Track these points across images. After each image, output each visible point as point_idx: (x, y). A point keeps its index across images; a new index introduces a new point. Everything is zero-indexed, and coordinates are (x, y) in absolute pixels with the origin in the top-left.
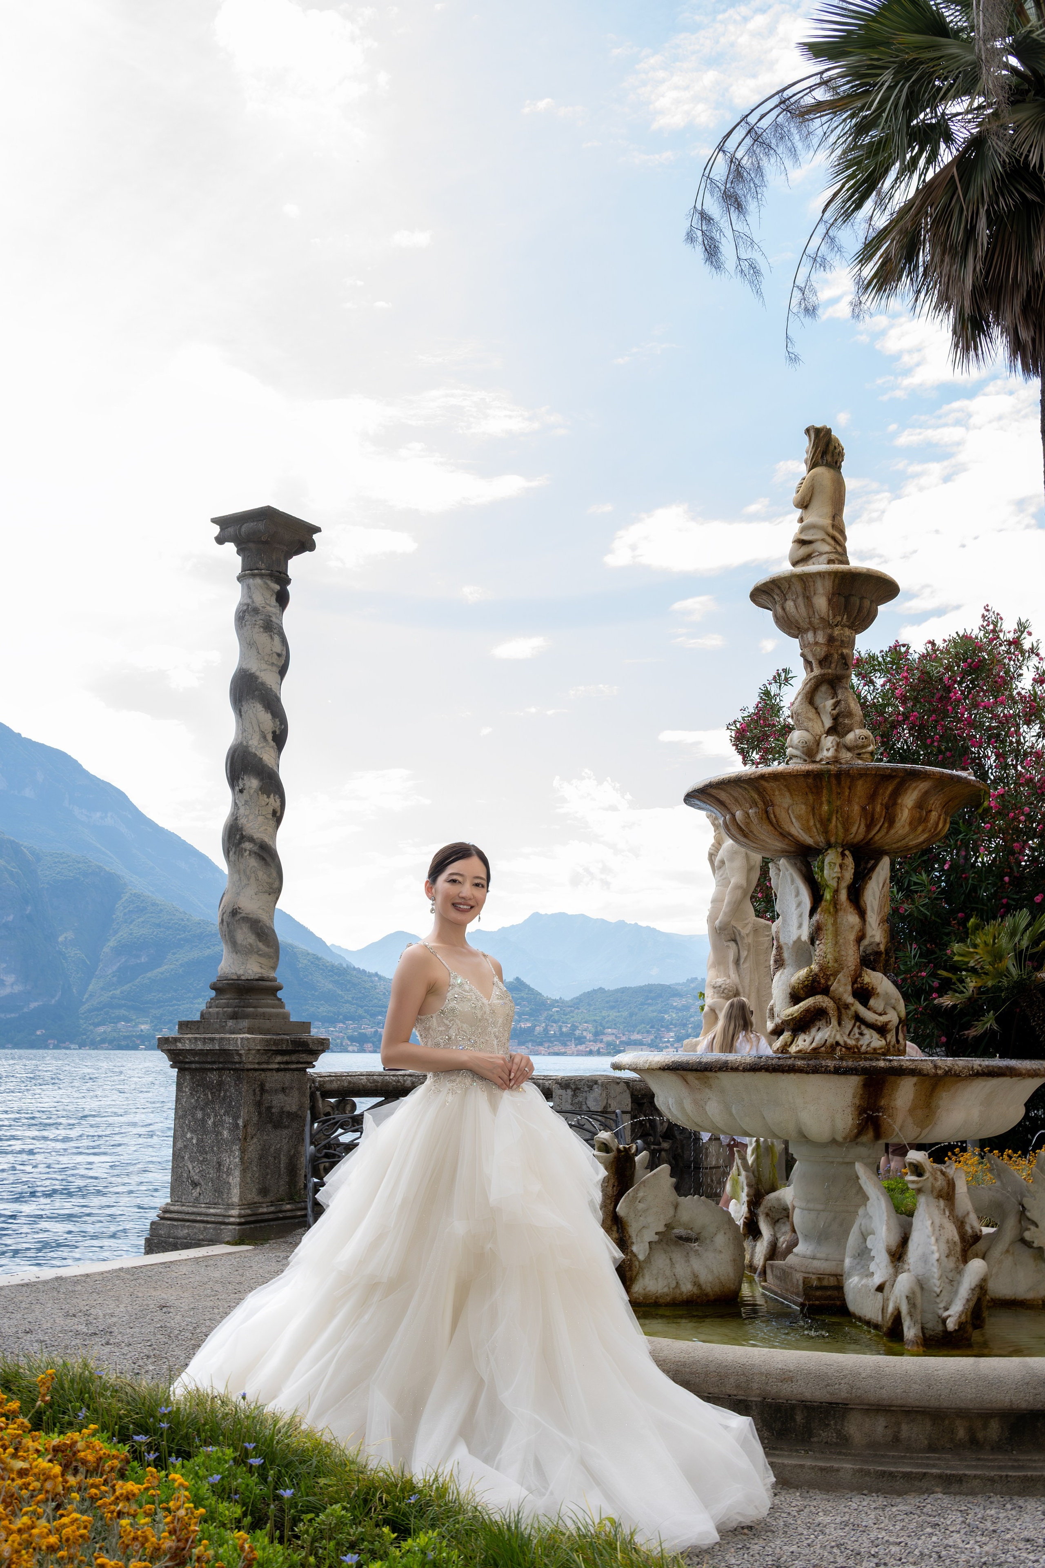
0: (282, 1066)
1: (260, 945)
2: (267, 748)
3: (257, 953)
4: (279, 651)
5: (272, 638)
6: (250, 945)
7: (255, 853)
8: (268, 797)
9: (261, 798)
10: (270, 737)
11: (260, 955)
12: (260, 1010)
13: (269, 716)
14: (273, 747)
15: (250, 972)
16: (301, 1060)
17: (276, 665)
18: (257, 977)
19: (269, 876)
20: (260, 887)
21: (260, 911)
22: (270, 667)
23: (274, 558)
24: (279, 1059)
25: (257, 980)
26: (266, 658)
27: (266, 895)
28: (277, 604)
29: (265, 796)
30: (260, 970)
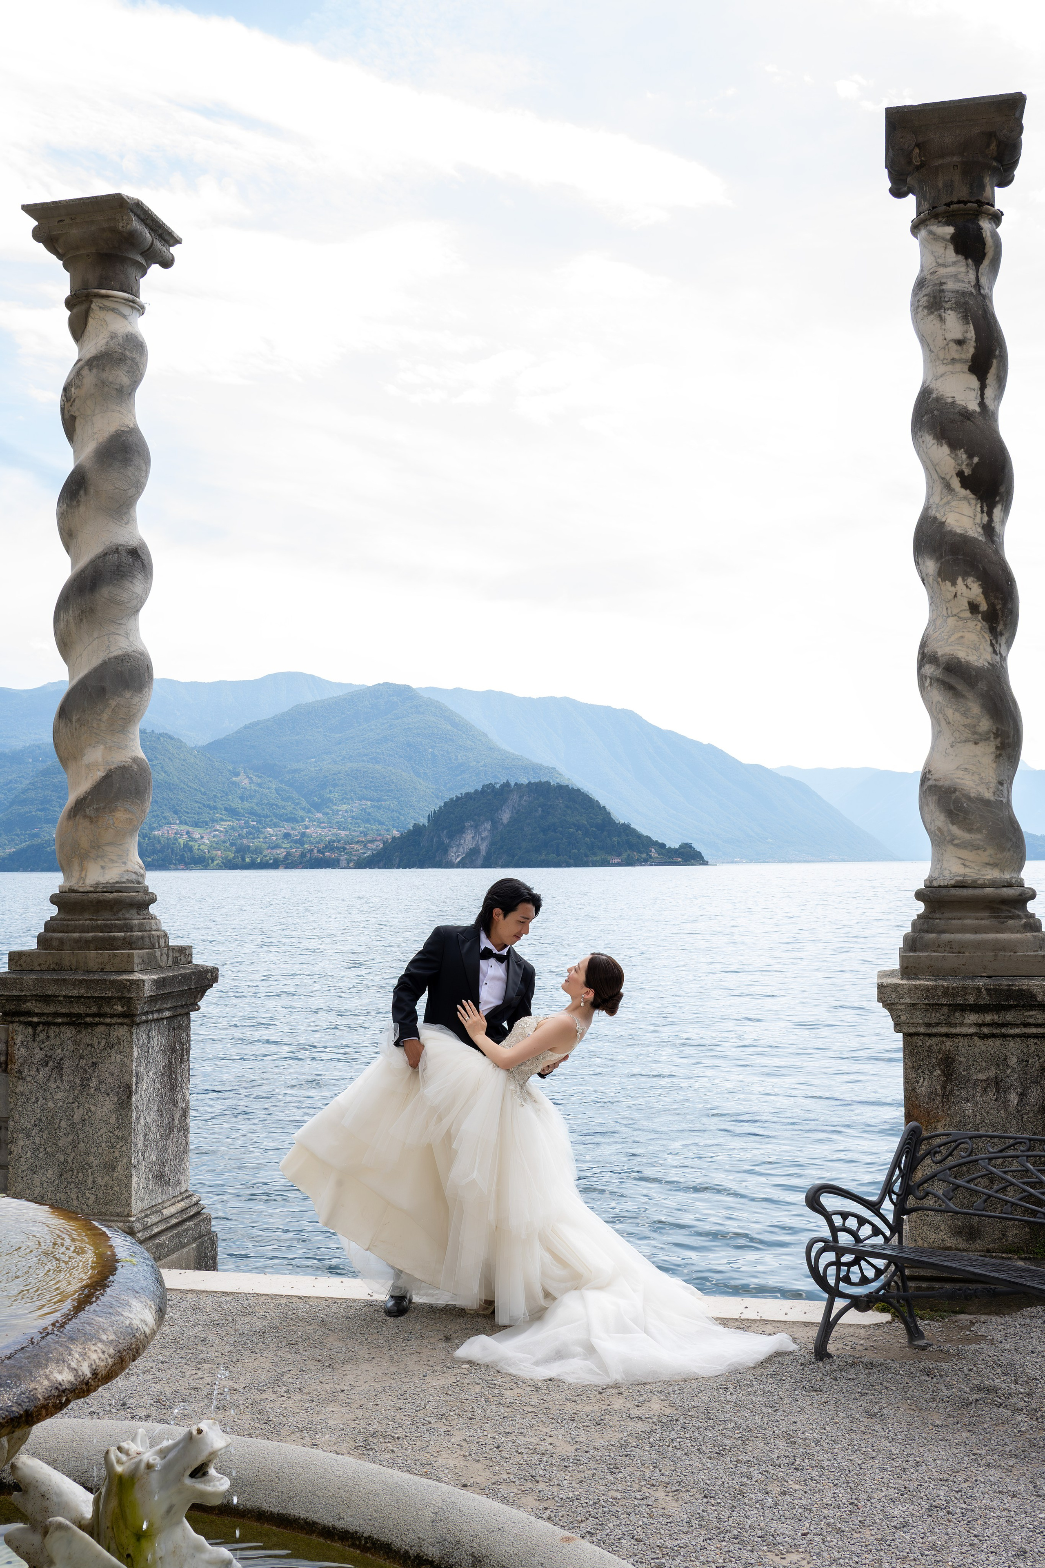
0: (985, 1030)
1: (955, 830)
2: (954, 503)
3: (951, 841)
4: (959, 336)
5: (941, 319)
6: (939, 829)
7: (938, 680)
8: (954, 584)
9: (942, 588)
10: (956, 483)
11: (956, 845)
12: (946, 937)
13: (945, 449)
14: (965, 498)
15: (946, 873)
16: (1031, 1021)
17: (961, 361)
18: (953, 882)
19: (965, 714)
20: (957, 735)
21: (960, 774)
22: (950, 368)
23: (940, 185)
24: (972, 1018)
25: (954, 887)
26: (942, 356)
27: (970, 746)
28: (960, 258)
29: (948, 583)
30: (962, 870)
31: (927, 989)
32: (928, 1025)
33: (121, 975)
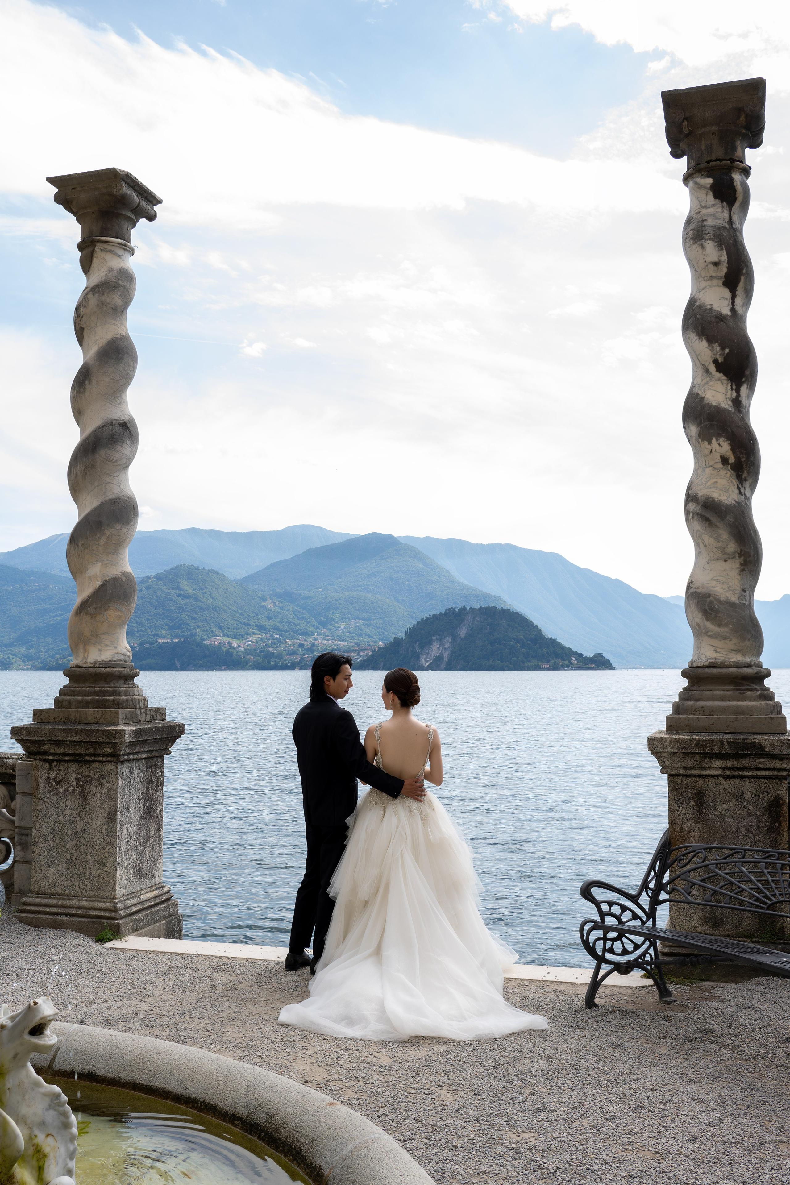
0: (728, 773)
1: (709, 625)
2: (711, 383)
3: (706, 633)
4: (715, 259)
5: (703, 247)
6: (698, 625)
7: (698, 514)
8: (710, 443)
9: (702, 446)
10: (712, 368)
11: (709, 636)
12: (701, 703)
13: (705, 343)
14: (719, 379)
15: (703, 657)
16: (762, 766)
17: (716, 278)
18: (707, 664)
19: (717, 539)
20: (712, 554)
21: (713, 583)
22: (709, 283)
23: (703, 147)
24: (718, 763)
25: (708, 667)
26: (703, 275)
27: (722, 563)
28: (718, 201)
29: (706, 443)
30: (714, 655)
31: (684, 741)
32: (685, 768)
33: (109, 726)
